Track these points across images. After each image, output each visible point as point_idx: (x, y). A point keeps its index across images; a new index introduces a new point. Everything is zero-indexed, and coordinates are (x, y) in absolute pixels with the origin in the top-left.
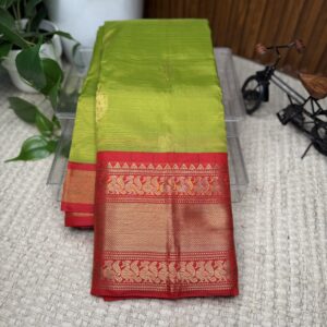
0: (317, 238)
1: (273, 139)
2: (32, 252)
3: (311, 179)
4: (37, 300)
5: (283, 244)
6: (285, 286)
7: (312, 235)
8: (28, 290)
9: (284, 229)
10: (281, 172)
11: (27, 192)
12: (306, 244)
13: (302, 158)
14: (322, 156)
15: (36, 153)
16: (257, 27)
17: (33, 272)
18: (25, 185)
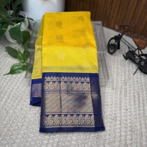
0: (139, 110)
1: (121, 66)
2: (16, 116)
3: (138, 84)
4: (18, 137)
5: (124, 113)
6: (125, 131)
7: (137, 109)
8: (14, 132)
9: (125, 106)
10: (124, 81)
11: (13, 88)
12: (135, 113)
13: (134, 74)
14: (142, 74)
15: (17, 71)
16: (115, 15)
17: (16, 124)
18: (13, 85)
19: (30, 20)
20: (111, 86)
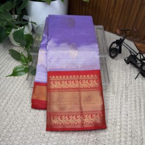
0: (140, 116)
1: (123, 70)
2: (16, 117)
3: (139, 88)
4: (17, 138)
5: (125, 118)
6: (125, 137)
7: (138, 114)
8: (13, 134)
9: (126, 111)
10: (125, 85)
11: (15, 90)
12: (135, 118)
13: (135, 79)
15: (19, 73)
16: (117, 19)
17: (16, 126)
18: (14, 87)
19: (34, 24)
20: (111, 90)
